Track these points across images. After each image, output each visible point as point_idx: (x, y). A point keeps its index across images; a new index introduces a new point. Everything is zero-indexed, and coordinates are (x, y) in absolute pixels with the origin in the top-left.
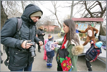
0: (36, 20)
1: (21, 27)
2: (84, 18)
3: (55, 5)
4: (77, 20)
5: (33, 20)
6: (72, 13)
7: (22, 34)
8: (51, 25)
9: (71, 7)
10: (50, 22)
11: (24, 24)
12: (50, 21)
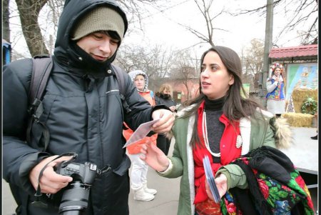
0: (101, 48)
1: (45, 91)
2: (313, 44)
3: (207, 11)
4: (290, 55)
5: (87, 51)
6: (269, 30)
7: (49, 118)
8: (195, 79)
9: (265, 9)
10: (190, 68)
11: (62, 76)
12: (191, 64)
